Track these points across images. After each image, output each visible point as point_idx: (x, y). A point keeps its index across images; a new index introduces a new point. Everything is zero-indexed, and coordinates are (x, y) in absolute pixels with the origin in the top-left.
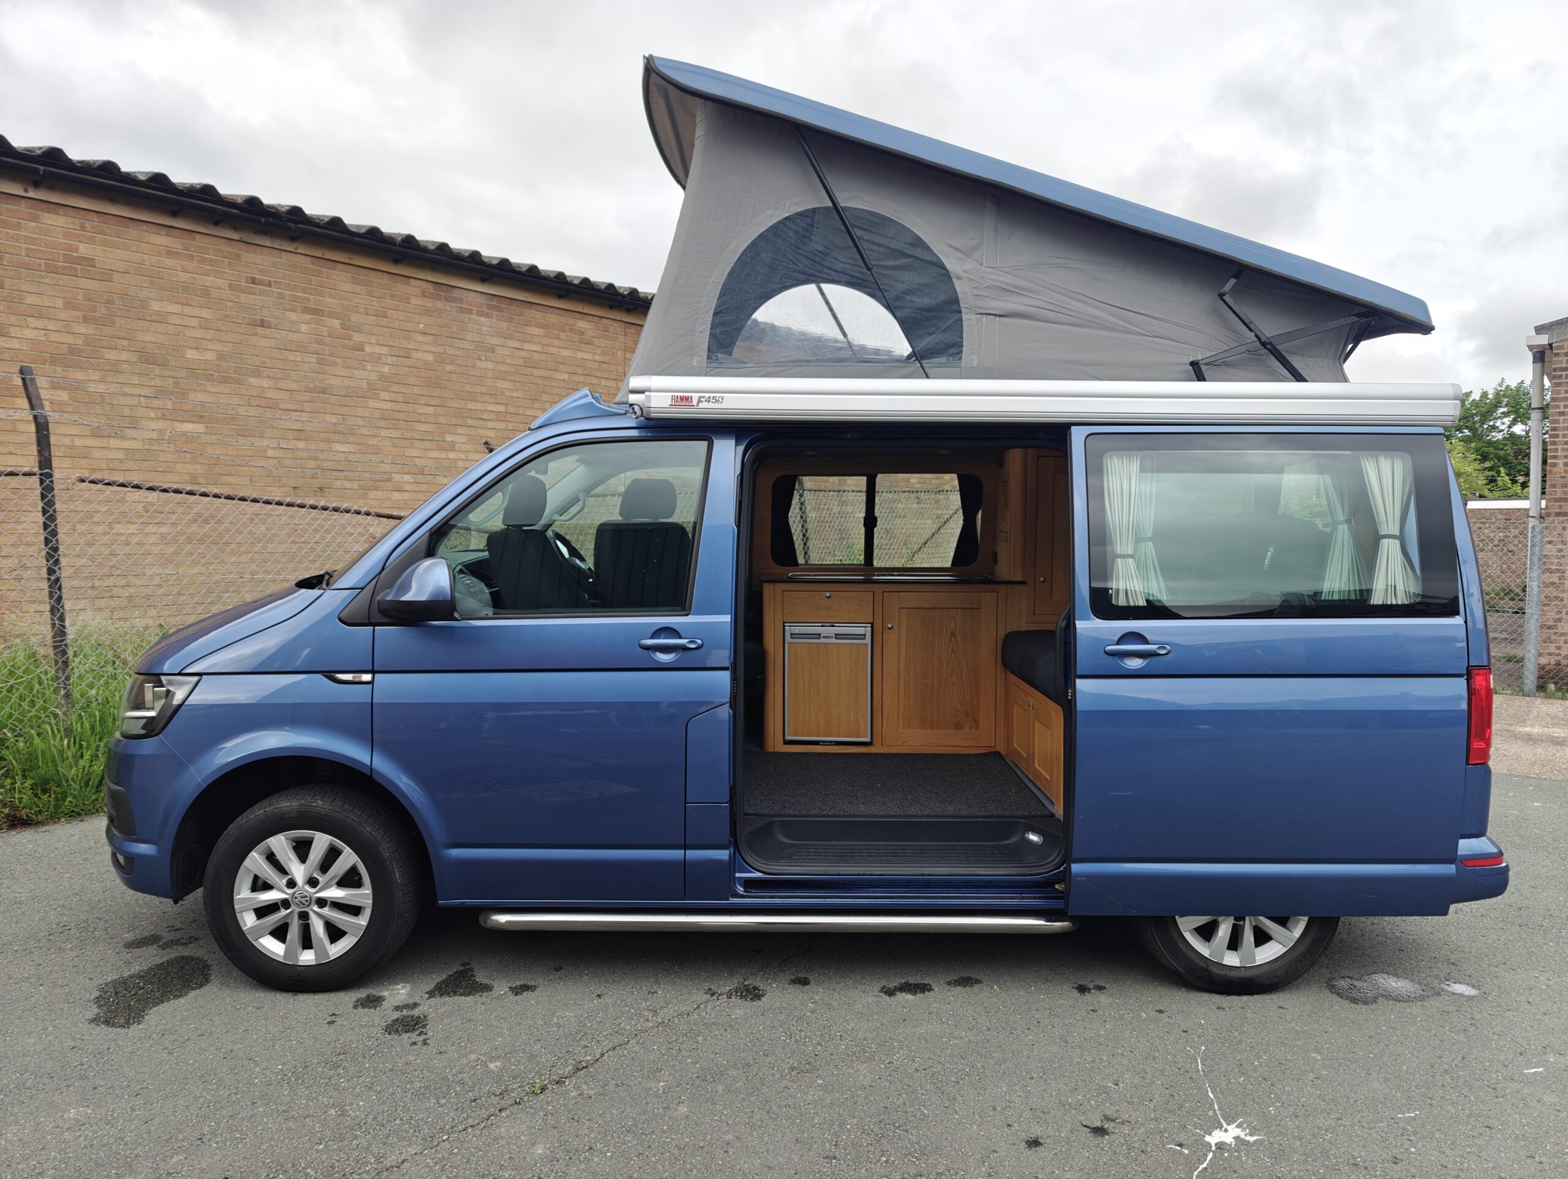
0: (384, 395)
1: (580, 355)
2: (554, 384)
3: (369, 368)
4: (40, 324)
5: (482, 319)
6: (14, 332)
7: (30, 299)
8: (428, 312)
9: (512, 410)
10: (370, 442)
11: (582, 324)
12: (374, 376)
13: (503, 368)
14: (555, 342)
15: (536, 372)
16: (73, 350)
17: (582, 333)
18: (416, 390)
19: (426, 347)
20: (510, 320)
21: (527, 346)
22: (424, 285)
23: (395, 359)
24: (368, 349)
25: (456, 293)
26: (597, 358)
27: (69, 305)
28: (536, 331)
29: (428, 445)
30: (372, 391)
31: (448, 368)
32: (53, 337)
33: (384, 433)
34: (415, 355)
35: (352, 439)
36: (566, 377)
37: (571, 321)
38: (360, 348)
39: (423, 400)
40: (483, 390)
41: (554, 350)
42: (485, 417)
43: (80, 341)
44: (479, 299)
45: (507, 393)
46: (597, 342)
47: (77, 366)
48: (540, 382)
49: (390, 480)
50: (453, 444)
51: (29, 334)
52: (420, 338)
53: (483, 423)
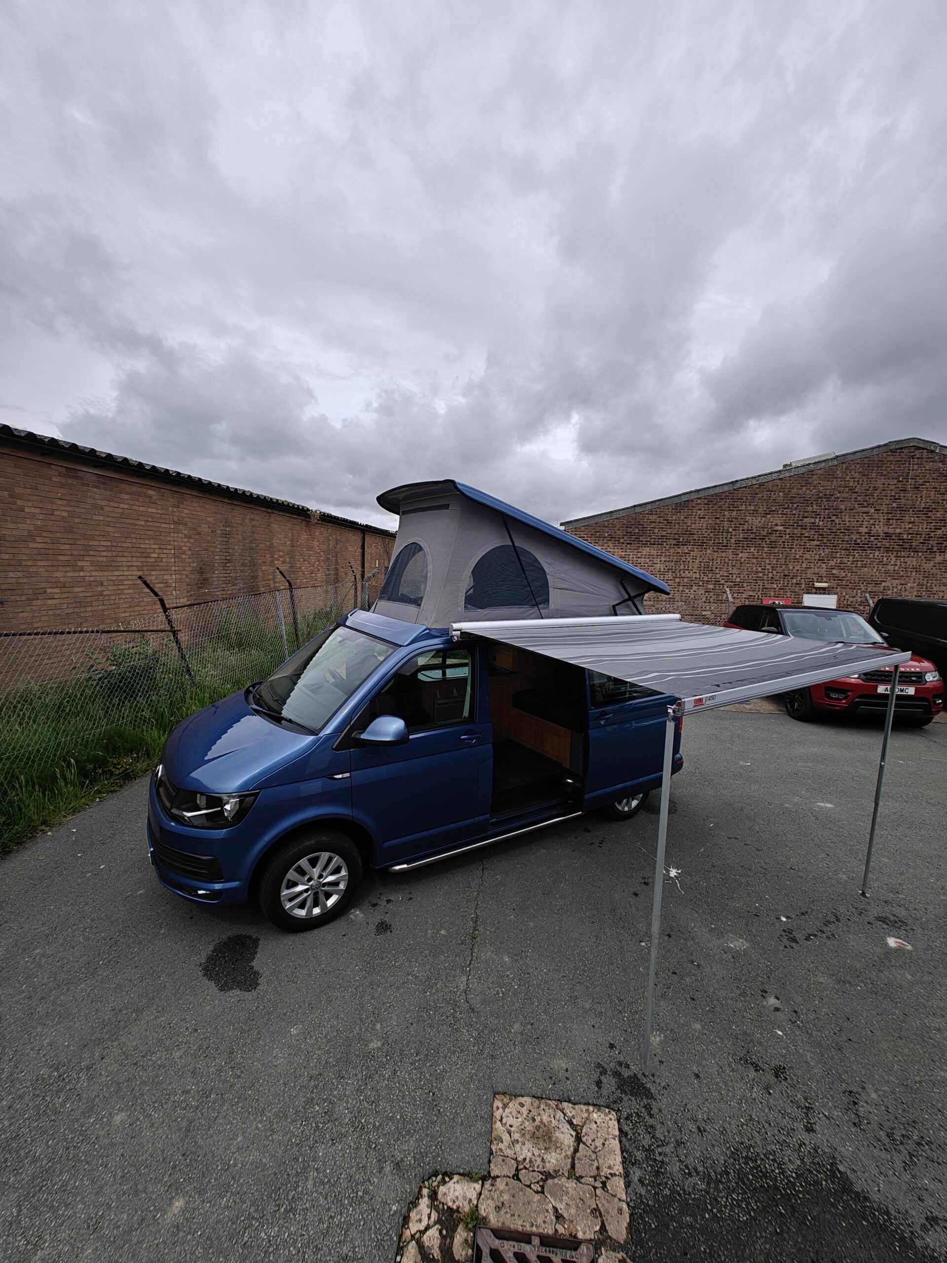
0: (38, 539)
1: (150, 510)
2: (136, 527)
3: (28, 522)
5: (96, 490)
8: (62, 486)
9: (115, 544)
10: (31, 570)
11: (150, 492)
12: (32, 528)
13: (109, 519)
14: (137, 503)
15: (127, 521)
17: (150, 497)
18: (58, 535)
19: (63, 508)
20: (111, 490)
21: (121, 506)
22: (60, 469)
23: (44, 516)
24: (26, 510)
25: (80, 474)
26: (159, 511)
28: (126, 497)
29: (67, 569)
30: (31, 537)
31: (77, 520)
33: (39, 563)
34: (56, 513)
35: (20, 569)
36: (143, 523)
37: (145, 490)
38: (22, 509)
39: (63, 541)
40: (98, 533)
41: (136, 508)
42: (99, 549)
44: (94, 478)
45: (111, 534)
46: (159, 502)
48: (129, 526)
49: (45, 592)
50: (82, 567)
52: (59, 502)
53: (99, 553)
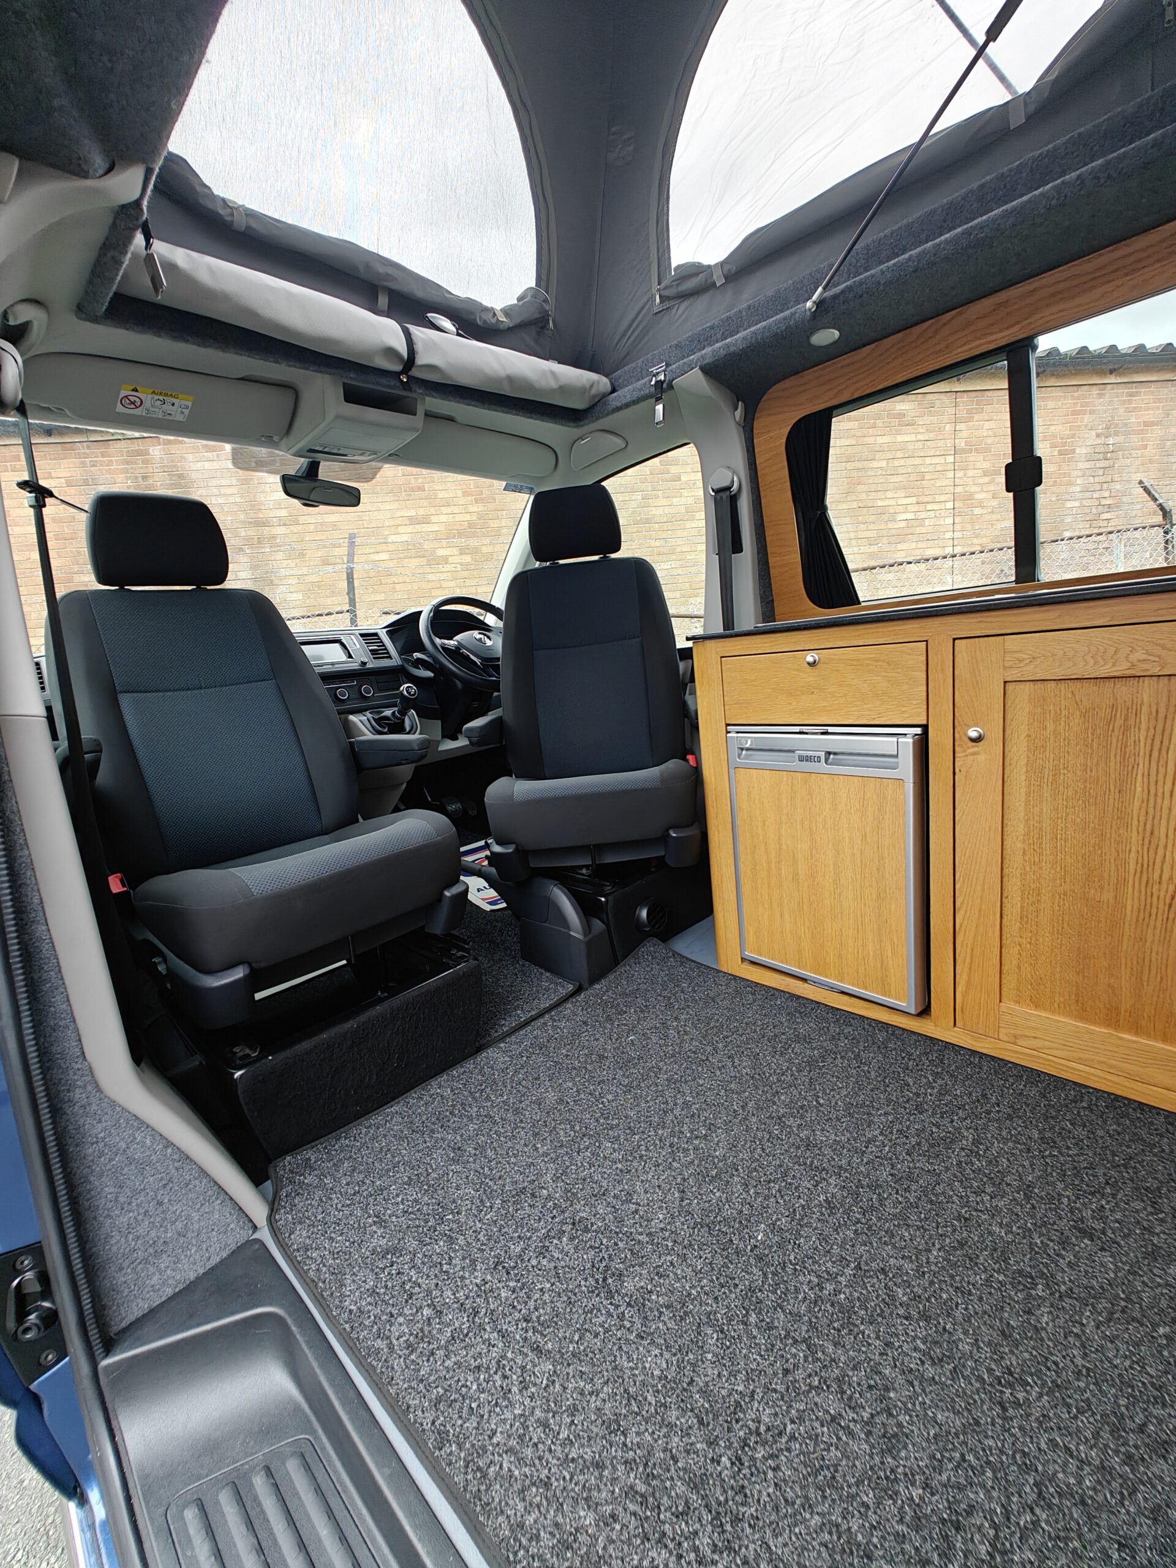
4: (449, 510)
6: (434, 519)
7: (441, 495)
14: (872, 431)
16: (471, 525)
17: (902, 414)
26: (921, 437)
27: (466, 494)
32: (458, 518)
43: (474, 518)
46: (920, 421)
47: (474, 536)
51: (443, 518)
